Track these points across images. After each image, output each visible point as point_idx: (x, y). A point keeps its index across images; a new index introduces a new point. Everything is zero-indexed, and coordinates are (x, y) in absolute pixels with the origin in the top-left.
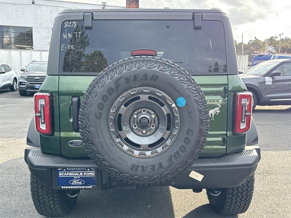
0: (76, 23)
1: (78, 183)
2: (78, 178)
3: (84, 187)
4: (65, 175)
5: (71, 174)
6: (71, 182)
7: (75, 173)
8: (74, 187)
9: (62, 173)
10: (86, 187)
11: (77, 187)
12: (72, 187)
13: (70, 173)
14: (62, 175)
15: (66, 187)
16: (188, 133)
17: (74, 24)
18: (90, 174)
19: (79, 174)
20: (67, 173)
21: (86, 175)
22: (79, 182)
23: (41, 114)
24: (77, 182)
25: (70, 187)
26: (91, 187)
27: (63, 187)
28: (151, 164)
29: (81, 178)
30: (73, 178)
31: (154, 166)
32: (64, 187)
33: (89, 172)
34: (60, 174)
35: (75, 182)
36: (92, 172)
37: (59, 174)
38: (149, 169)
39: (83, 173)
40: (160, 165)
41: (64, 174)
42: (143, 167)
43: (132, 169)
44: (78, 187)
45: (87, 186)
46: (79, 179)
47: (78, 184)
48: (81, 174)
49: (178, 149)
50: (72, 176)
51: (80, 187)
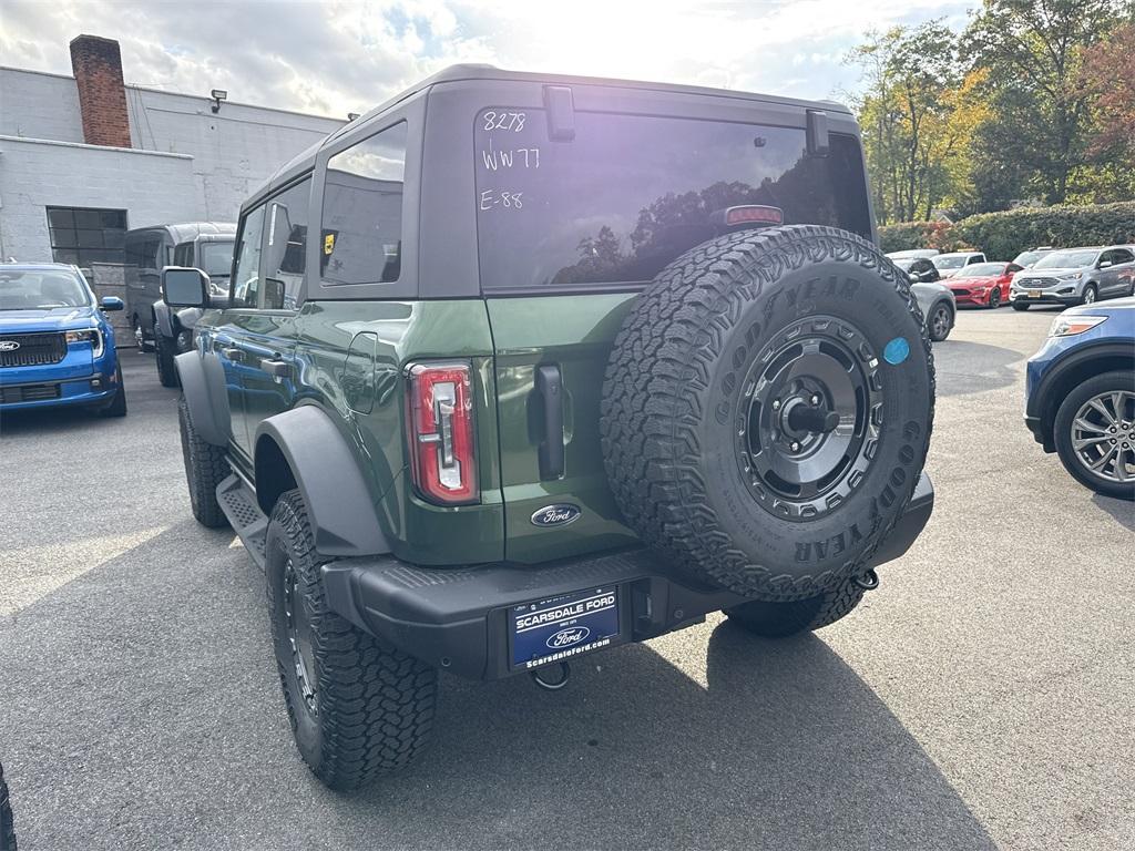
0: (521, 118)
1: (571, 638)
2: (572, 622)
3: (588, 647)
4: (534, 622)
5: (551, 616)
6: (552, 643)
7: (562, 609)
8: (561, 656)
9: (524, 619)
10: (594, 646)
11: (569, 653)
12: (555, 657)
13: (547, 613)
14: (525, 627)
15: (541, 662)
16: (908, 435)
17: (517, 123)
18: (601, 602)
19: (574, 609)
20: (538, 615)
21: (592, 609)
22: (574, 634)
23: (442, 437)
24: (569, 635)
25: (550, 659)
26: (607, 642)
27: (529, 665)
28: (834, 534)
29: (580, 621)
30: (556, 628)
31: (841, 537)
32: (535, 663)
33: (599, 599)
34: (520, 624)
35: (563, 638)
36: (607, 597)
37: (518, 623)
38: (832, 548)
39: (584, 604)
40: (854, 529)
41: (531, 621)
42: (818, 545)
43: (797, 556)
44: (573, 650)
45: (596, 640)
46: (573, 625)
47: (572, 641)
48: (579, 608)
49: (887, 481)
50: (555, 619)
51: (578, 650)
